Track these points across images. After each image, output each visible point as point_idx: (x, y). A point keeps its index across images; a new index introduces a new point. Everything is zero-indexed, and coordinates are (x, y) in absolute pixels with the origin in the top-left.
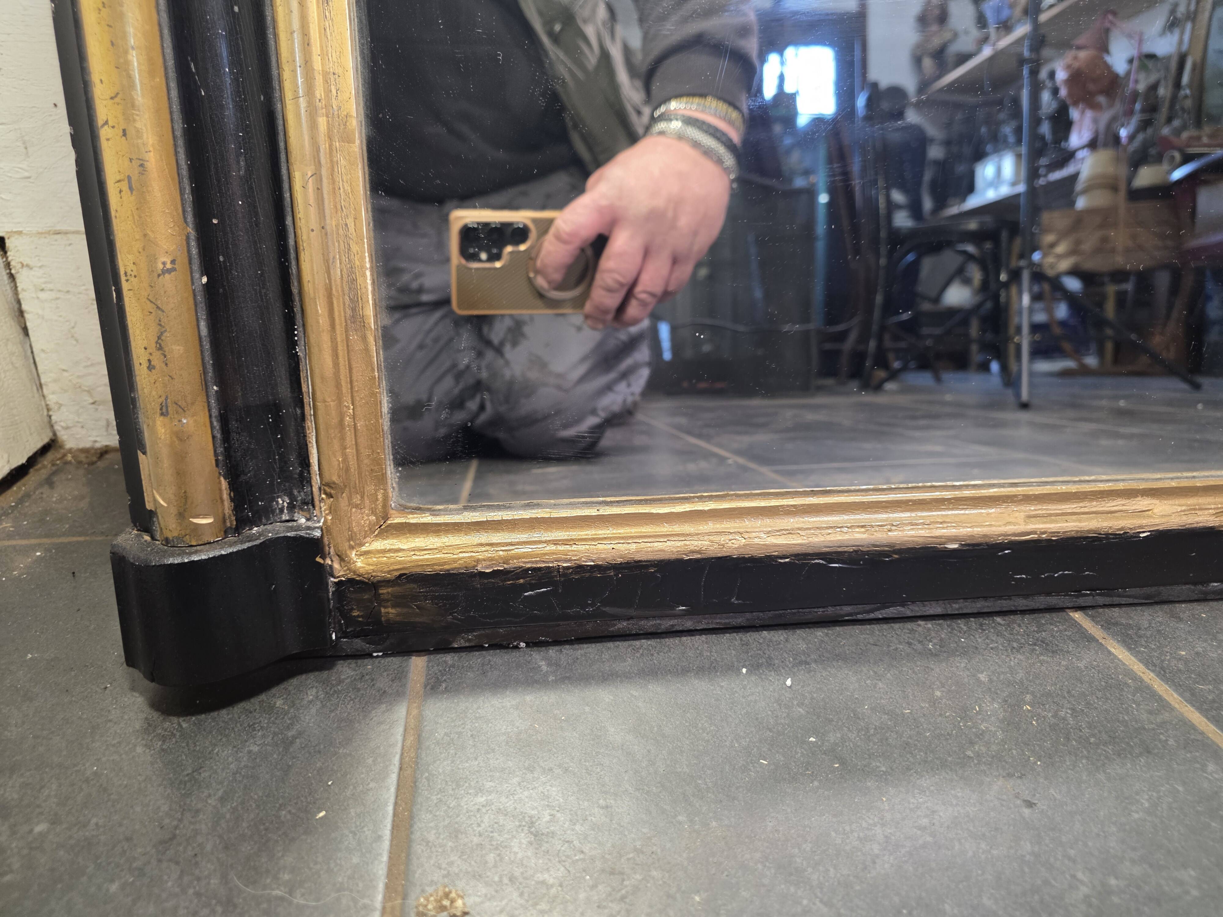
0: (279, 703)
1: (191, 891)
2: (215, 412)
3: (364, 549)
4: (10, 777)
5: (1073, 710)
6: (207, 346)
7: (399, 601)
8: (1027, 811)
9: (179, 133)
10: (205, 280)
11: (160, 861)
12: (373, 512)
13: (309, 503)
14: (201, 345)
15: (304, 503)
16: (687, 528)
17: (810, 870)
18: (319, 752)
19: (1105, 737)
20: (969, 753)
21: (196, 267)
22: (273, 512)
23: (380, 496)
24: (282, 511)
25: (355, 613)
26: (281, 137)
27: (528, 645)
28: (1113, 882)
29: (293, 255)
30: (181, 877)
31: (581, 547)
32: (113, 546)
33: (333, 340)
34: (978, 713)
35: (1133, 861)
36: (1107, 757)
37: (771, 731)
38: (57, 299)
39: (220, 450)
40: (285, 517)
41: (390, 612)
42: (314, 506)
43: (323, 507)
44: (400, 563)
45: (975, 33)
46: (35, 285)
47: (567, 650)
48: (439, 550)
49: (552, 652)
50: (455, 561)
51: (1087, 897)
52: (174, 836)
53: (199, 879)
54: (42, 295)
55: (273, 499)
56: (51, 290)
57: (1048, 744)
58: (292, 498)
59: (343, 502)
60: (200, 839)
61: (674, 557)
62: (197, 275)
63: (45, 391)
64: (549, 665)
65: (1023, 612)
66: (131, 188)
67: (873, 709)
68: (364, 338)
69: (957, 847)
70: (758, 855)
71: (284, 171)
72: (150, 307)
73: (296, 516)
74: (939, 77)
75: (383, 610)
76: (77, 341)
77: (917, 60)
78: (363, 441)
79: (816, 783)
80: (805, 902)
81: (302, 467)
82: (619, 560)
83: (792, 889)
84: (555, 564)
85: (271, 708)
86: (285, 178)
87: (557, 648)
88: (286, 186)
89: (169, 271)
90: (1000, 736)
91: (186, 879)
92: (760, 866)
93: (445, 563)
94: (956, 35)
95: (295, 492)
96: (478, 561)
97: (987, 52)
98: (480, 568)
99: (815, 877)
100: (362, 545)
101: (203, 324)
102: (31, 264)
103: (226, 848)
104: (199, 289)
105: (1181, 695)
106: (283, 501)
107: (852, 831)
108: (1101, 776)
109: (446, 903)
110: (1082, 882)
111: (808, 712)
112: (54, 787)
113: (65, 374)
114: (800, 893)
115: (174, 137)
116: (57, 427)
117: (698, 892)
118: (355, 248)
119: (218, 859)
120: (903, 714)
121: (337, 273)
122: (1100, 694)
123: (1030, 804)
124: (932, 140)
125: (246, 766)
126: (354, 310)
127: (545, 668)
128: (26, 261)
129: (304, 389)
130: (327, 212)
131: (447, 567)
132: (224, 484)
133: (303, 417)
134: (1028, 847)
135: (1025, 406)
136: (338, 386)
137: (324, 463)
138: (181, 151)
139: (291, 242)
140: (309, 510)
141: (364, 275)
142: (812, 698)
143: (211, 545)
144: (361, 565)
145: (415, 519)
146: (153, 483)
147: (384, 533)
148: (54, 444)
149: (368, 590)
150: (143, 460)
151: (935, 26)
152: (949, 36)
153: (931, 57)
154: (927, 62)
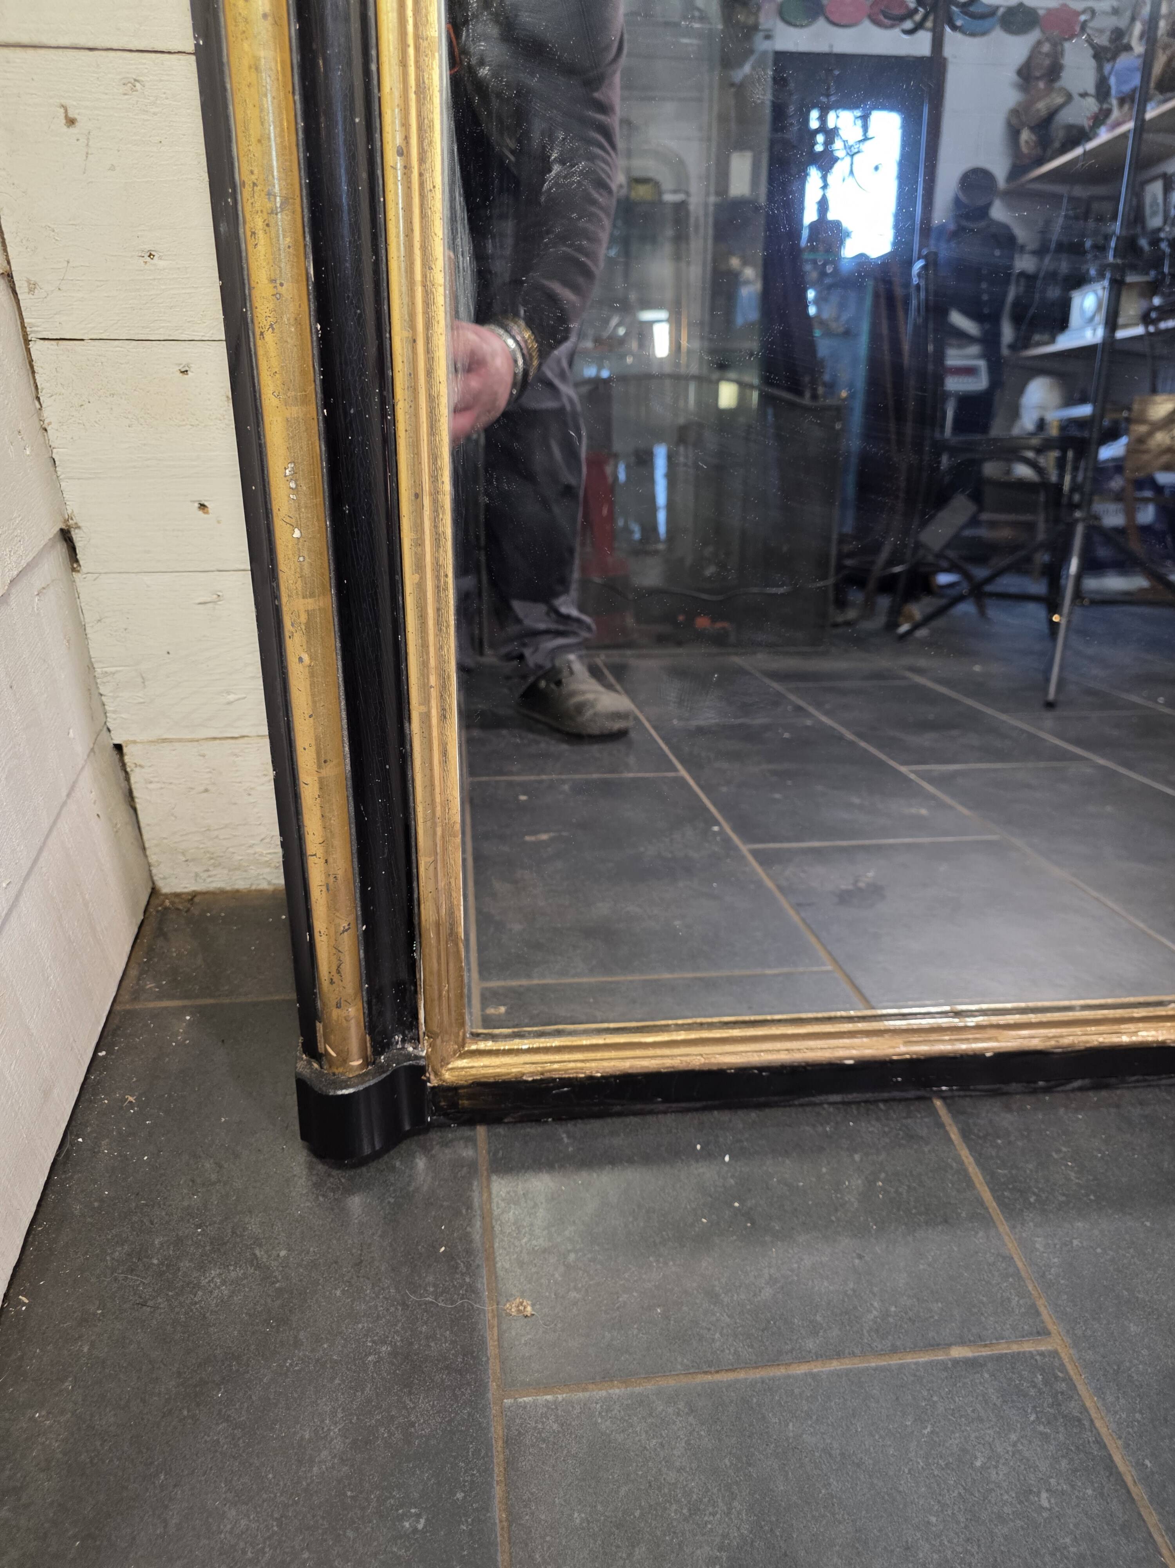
0: (398, 1164)
1: (381, 1296)
2: (365, 999)
3: (450, 1066)
4: (251, 1217)
5: (909, 1187)
6: (363, 963)
7: (470, 1097)
8: (857, 1261)
9: (354, 851)
10: (364, 927)
11: (358, 1277)
12: (456, 1043)
13: (416, 1040)
14: (360, 964)
15: (412, 1038)
16: (667, 1051)
17: (723, 1295)
18: (432, 1204)
19: (923, 1209)
20: (833, 1218)
21: (360, 922)
22: (392, 1044)
23: (461, 1034)
24: (397, 1043)
25: (442, 1104)
26: (413, 839)
27: (553, 1120)
28: (893, 1309)
29: (416, 903)
30: (373, 1288)
31: (593, 1065)
32: (296, 1073)
33: (439, 951)
34: (847, 1187)
35: (909, 1296)
36: (919, 1225)
37: (711, 1197)
38: (162, 788)
39: (367, 1019)
40: (399, 1046)
41: (464, 1103)
42: (419, 1042)
43: (426, 1043)
44: (473, 1075)
45: (1091, 105)
46: (145, 780)
47: (580, 1124)
48: (498, 1066)
49: (570, 1126)
50: (509, 1074)
51: (876, 1317)
52: (361, 1261)
53: (383, 1289)
54: (151, 786)
55: (393, 1037)
56: (158, 782)
57: (884, 1213)
58: (404, 1035)
59: (439, 1041)
60: (377, 1263)
61: (655, 1070)
62: (360, 926)
63: (148, 853)
64: (569, 1137)
65: (900, 1100)
66: (328, 890)
67: (779, 1182)
68: (457, 945)
69: (810, 1283)
70: (695, 1285)
71: (414, 857)
72: (334, 951)
73: (406, 1046)
74: (1041, 161)
75: (460, 1102)
76: (176, 817)
77: (1014, 133)
78: (453, 1003)
79: (735, 1237)
80: (718, 1314)
81: (412, 1017)
82: (618, 1073)
83: (712, 1307)
84: (575, 1075)
85: (393, 1169)
86: (414, 861)
87: (573, 1122)
88: (414, 865)
89: (347, 930)
90: (856, 1205)
91: (377, 1289)
92: (695, 1292)
93: (502, 1075)
94: (1069, 97)
95: (407, 1032)
96: (523, 1074)
97: (1104, 136)
98: (524, 1078)
99: (726, 1300)
100: (448, 1064)
101: (362, 952)
102: (142, 763)
103: (393, 1270)
104: (360, 932)
105: (984, 1178)
106: (398, 1038)
107: (751, 1271)
108: (910, 1239)
109: (521, 1308)
110: (875, 1308)
111: (736, 1183)
112: (279, 1224)
113: (165, 841)
114: (716, 1309)
115: (352, 854)
116: (155, 878)
117: (659, 1306)
118: (454, 894)
119: (391, 1277)
120: (798, 1186)
121: (443, 911)
122: (930, 1175)
123: (860, 1257)
124: (1022, 249)
125: (389, 1213)
126: (451, 929)
127: (566, 1140)
128: (139, 762)
129: (418, 976)
130: (439, 878)
131: (504, 1078)
132: (368, 1037)
133: (416, 992)
134: (851, 1285)
135: (1050, 705)
136: (439, 975)
137: (428, 1018)
138: (355, 860)
139: (416, 896)
140: (415, 1043)
141: (460, 910)
142: (741, 1171)
143: (362, 1077)
144: (448, 1076)
145: (482, 1045)
146: (327, 1041)
147: (463, 1056)
148: (154, 891)
149: (452, 1091)
150: (319, 1026)
151: (1041, 85)
152: (1059, 100)
153: (1032, 129)
154: (1025, 135)
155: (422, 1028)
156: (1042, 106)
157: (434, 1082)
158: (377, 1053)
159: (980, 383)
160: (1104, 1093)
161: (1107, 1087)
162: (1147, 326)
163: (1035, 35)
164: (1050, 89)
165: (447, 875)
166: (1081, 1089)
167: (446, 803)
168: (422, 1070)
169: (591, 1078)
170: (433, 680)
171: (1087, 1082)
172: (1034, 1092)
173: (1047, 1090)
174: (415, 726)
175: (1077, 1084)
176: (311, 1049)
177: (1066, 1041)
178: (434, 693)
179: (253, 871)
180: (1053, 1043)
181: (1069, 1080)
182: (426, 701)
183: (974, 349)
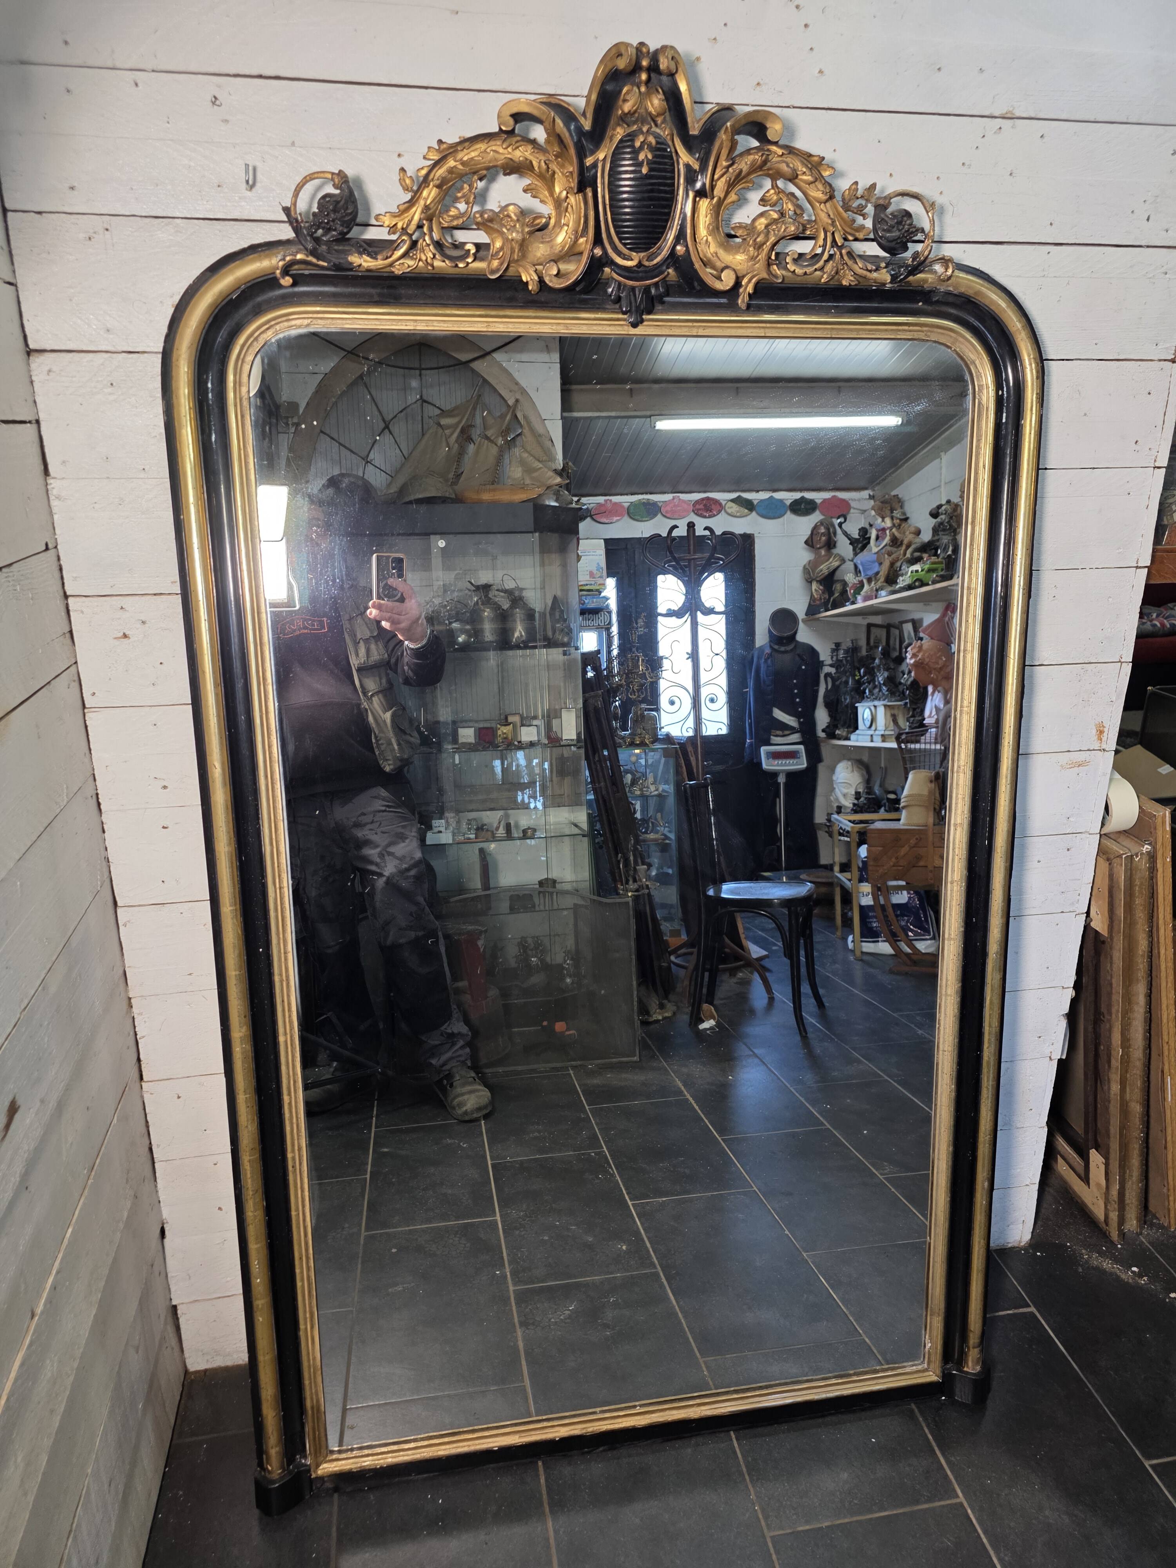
3: (321, 1468)
12: (323, 1457)
15: (304, 1457)
22: (295, 1460)
23: (325, 1452)
24: (297, 1459)
25: (319, 1485)
32: (254, 1477)
40: (298, 1461)
41: (328, 1485)
42: (307, 1458)
43: (309, 1458)
44: (330, 1471)
55: (295, 1457)
58: (300, 1456)
59: (315, 1457)
73: (301, 1460)
74: (828, 606)
75: (326, 1484)
77: (808, 582)
81: (303, 1447)
94: (843, 561)
95: (301, 1454)
106: (297, 1457)
116: (186, 1363)
132: (284, 1459)
137: (310, 1446)
140: (305, 1459)
143: (281, 1478)
144: (320, 1472)
145: (334, 1456)
146: (267, 1463)
147: (326, 1462)
148: (186, 1371)
149: (321, 1479)
150: (264, 1456)
151: (823, 552)
152: (837, 564)
153: (820, 582)
154: (815, 586)
155: (308, 1452)
156: (824, 568)
157: (313, 1476)
158: (288, 1465)
159: (801, 764)
160: (615, 1452)
161: (615, 1449)
162: (899, 743)
163: (816, 517)
164: (829, 554)
165: (316, 1386)
166: (604, 1451)
167: (314, 1359)
168: (309, 1471)
169: (381, 1468)
170: (308, 1315)
171: (605, 1447)
172: (583, 1454)
173: (589, 1453)
174: (302, 1333)
175: (601, 1449)
176: (261, 1465)
177: (590, 1430)
178: (308, 1320)
179: (235, 1356)
180: (584, 1431)
181: (598, 1447)
182: (306, 1324)
183: (796, 737)
